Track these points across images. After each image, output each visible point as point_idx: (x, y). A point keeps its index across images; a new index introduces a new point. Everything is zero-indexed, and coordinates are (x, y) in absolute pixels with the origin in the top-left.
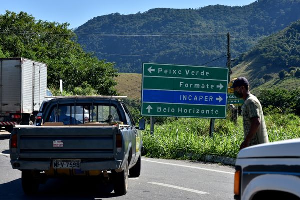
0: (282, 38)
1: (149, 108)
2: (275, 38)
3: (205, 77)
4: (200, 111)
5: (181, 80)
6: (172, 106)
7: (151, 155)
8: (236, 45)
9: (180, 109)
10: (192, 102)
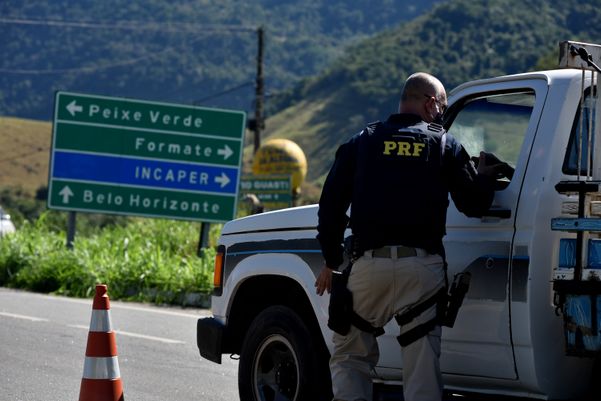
0: (411, 43)
1: (67, 192)
2: (391, 42)
3: (192, 129)
4: (178, 206)
5: (141, 134)
6: (116, 191)
8: (286, 55)
9: (135, 198)
10: (163, 183)
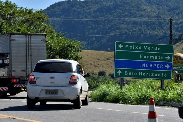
1: (120, 72)
3: (157, 51)
4: (154, 75)
5: (141, 53)
6: (135, 71)
7: (123, 103)
9: (141, 73)
10: (149, 68)
